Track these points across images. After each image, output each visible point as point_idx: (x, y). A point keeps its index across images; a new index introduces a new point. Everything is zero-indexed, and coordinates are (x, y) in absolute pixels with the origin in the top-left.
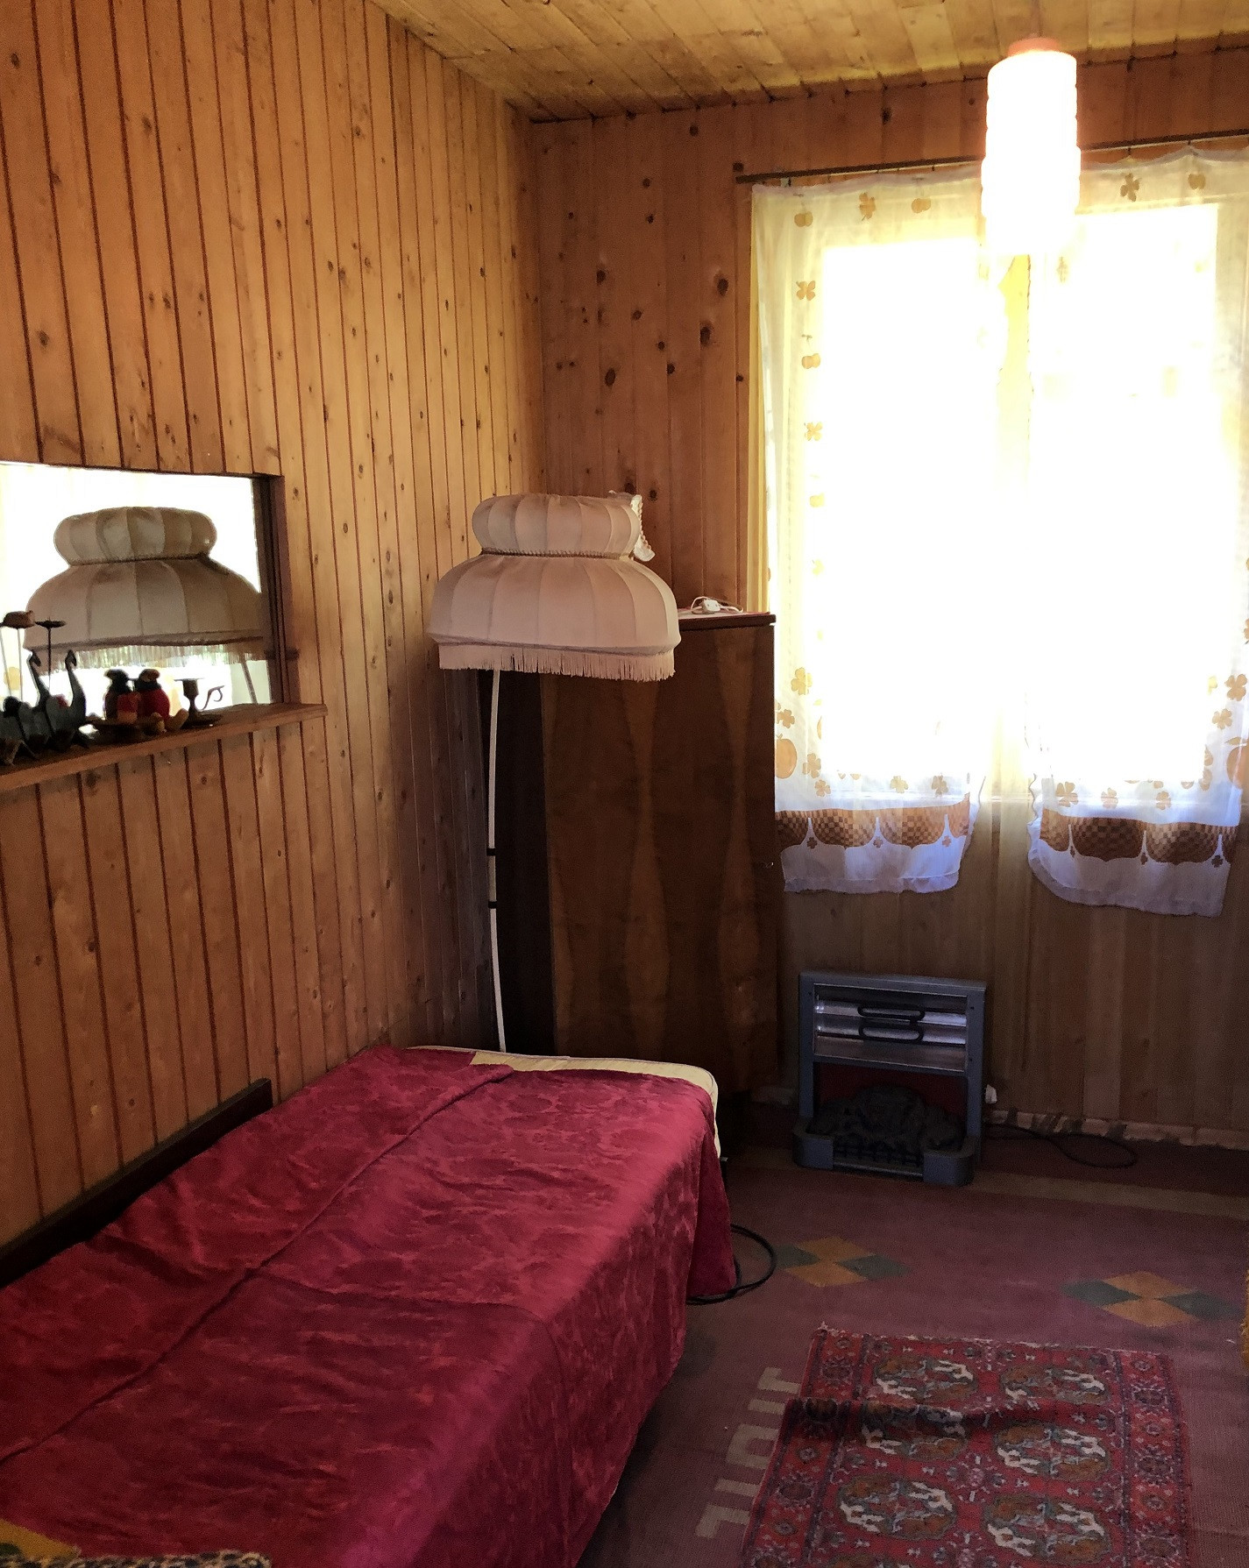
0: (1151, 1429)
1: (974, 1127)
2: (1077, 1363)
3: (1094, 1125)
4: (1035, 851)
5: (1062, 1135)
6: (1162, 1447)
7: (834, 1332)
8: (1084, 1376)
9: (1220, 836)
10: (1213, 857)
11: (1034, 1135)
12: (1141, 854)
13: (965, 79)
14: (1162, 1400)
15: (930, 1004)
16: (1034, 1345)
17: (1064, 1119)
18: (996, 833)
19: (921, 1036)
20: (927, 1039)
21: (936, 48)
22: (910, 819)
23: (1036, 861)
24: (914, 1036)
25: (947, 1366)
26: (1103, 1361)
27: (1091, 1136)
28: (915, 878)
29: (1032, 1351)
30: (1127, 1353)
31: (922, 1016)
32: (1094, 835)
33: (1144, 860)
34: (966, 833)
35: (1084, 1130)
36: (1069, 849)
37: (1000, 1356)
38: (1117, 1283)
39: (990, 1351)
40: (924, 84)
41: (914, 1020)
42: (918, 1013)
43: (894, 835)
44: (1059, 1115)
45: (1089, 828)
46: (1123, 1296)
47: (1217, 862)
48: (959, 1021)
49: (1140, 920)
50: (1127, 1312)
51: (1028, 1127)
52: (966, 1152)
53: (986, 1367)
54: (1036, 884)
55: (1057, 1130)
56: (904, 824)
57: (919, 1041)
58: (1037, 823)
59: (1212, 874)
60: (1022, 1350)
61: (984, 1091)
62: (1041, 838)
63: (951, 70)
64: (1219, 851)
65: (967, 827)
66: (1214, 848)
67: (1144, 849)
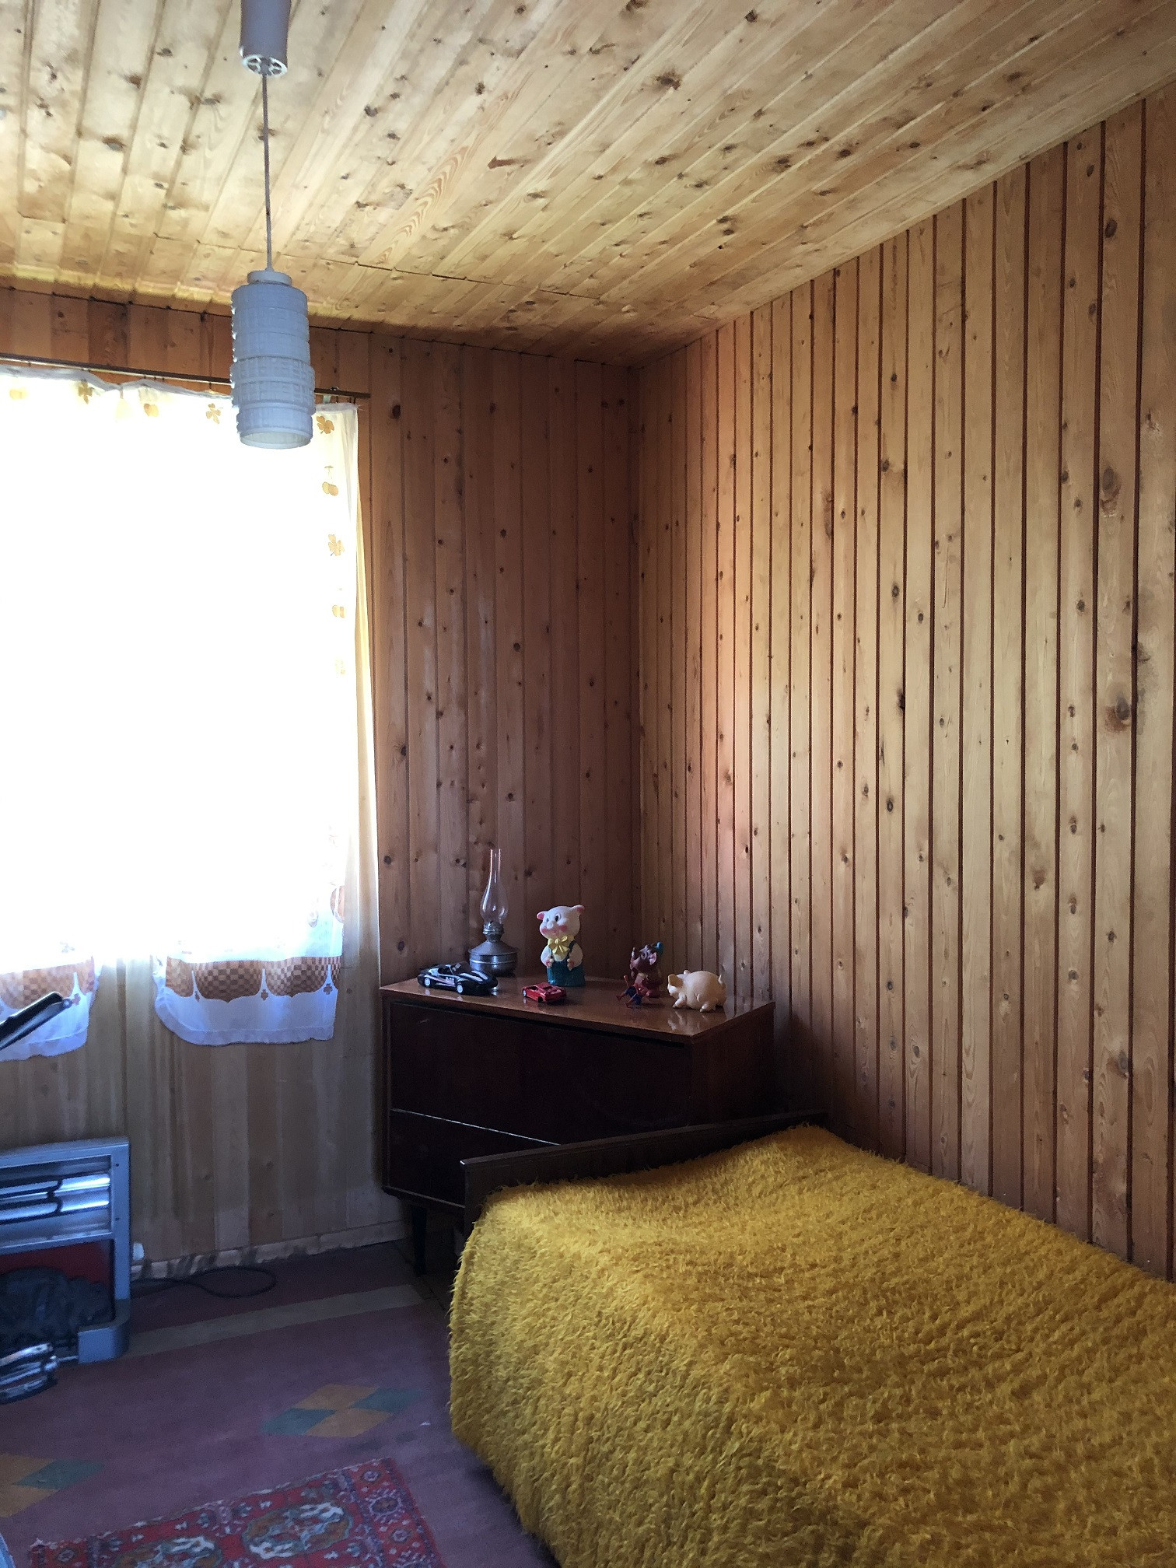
0: (399, 1536)
1: (122, 1290)
2: (313, 1495)
3: (228, 1257)
4: (162, 999)
5: (199, 1274)
6: (414, 1550)
7: (51, 1545)
8: (321, 1507)
9: (329, 966)
10: (325, 986)
11: (172, 1282)
12: (261, 991)
13: (54, 294)
14: (396, 1504)
15: (67, 1170)
16: (266, 1491)
17: (198, 1258)
18: (122, 987)
19: (60, 1206)
20: (64, 1209)
21: (39, 260)
22: (33, 981)
23: (164, 1008)
24: (50, 1209)
25: (184, 1543)
26: (335, 1485)
27: (228, 1268)
28: (42, 1041)
29: (265, 1498)
30: (354, 1468)
31: (60, 1184)
32: (215, 978)
33: (264, 996)
34: (91, 990)
35: (219, 1264)
36: (194, 994)
37: (236, 1513)
38: (307, 1404)
39: (223, 1512)
40: (13, 289)
41: (51, 1191)
42: (54, 1183)
43: (15, 999)
44: (193, 1256)
45: (210, 973)
46: (317, 1416)
47: (328, 989)
48: (103, 1181)
49: (260, 1054)
50: (330, 1429)
51: (164, 1275)
52: (122, 1318)
53: (224, 1532)
55: (193, 1271)
56: (26, 988)
57: (57, 1213)
58: (160, 973)
59: (325, 1002)
60: (255, 1500)
61: (131, 1249)
62: (166, 986)
63: (45, 283)
64: (329, 980)
65: (92, 983)
66: (323, 979)
67: (264, 986)
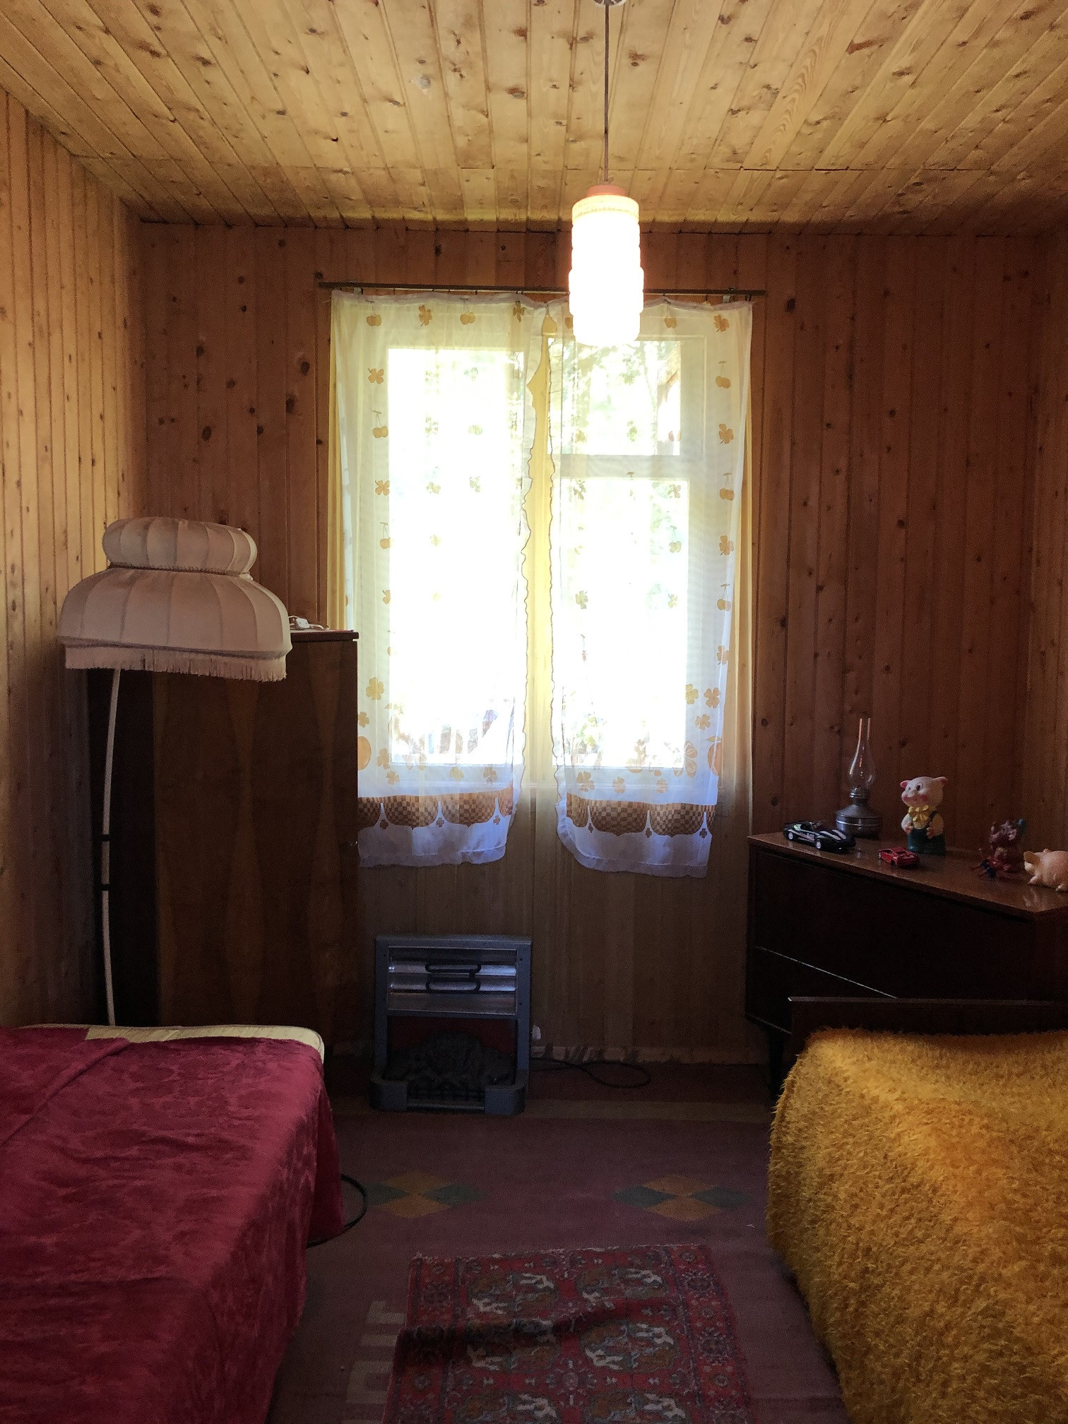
0: (706, 1314)
1: (523, 1063)
2: (638, 1261)
3: (614, 1053)
4: (564, 827)
5: (590, 1063)
6: (717, 1329)
7: (428, 1259)
8: (644, 1272)
9: (705, 813)
10: (700, 830)
11: (567, 1065)
12: (646, 829)
13: (498, 231)
14: (709, 1285)
15: (485, 958)
16: (598, 1250)
17: (590, 1049)
18: (534, 813)
19: (479, 987)
20: (483, 988)
21: (481, 203)
22: (465, 802)
23: (565, 835)
24: (473, 987)
25: (530, 1278)
26: (657, 1257)
27: (613, 1063)
28: (471, 851)
29: (598, 1255)
30: (675, 1247)
31: (478, 970)
32: (608, 815)
33: (648, 834)
34: (510, 813)
35: (607, 1057)
36: (588, 825)
37: (573, 1263)
38: (654, 1186)
39: (564, 1260)
40: (467, 230)
41: (472, 973)
42: (475, 967)
43: (453, 816)
44: (585, 1048)
45: (604, 809)
46: (660, 1198)
47: (703, 834)
48: (510, 972)
49: (646, 883)
50: (667, 1210)
51: (562, 1058)
52: (519, 1085)
53: (563, 1276)
54: (566, 853)
55: (585, 1059)
56: (461, 807)
57: (477, 991)
58: (563, 804)
59: (702, 843)
60: (589, 1255)
61: (531, 1030)
62: (568, 816)
63: (490, 223)
64: (705, 825)
65: (511, 808)
66: (700, 823)
67: (648, 825)
